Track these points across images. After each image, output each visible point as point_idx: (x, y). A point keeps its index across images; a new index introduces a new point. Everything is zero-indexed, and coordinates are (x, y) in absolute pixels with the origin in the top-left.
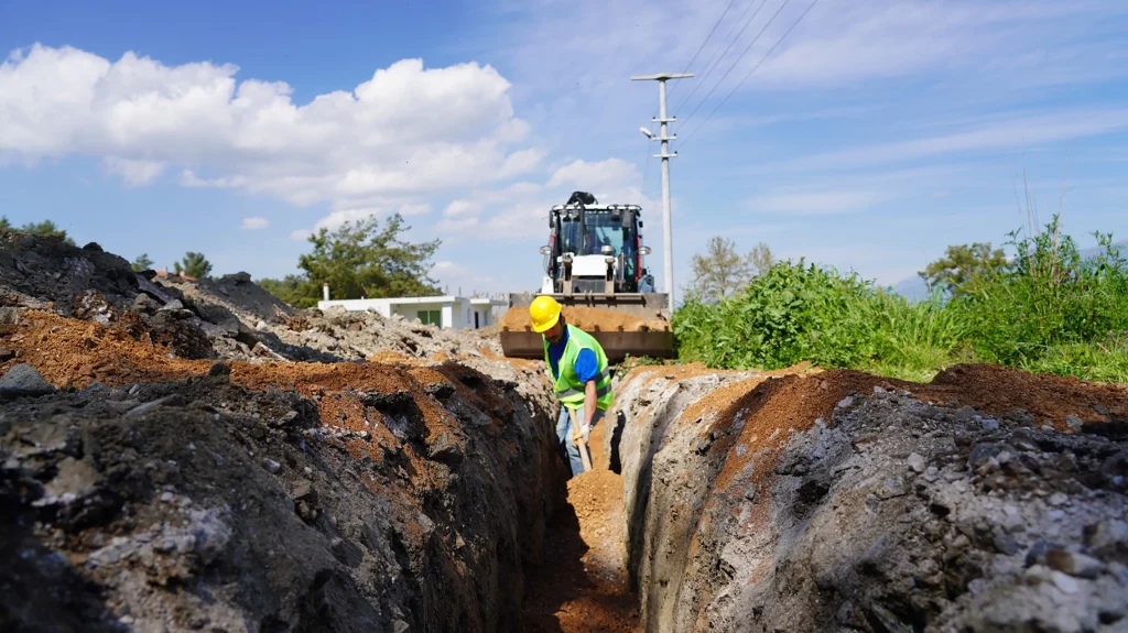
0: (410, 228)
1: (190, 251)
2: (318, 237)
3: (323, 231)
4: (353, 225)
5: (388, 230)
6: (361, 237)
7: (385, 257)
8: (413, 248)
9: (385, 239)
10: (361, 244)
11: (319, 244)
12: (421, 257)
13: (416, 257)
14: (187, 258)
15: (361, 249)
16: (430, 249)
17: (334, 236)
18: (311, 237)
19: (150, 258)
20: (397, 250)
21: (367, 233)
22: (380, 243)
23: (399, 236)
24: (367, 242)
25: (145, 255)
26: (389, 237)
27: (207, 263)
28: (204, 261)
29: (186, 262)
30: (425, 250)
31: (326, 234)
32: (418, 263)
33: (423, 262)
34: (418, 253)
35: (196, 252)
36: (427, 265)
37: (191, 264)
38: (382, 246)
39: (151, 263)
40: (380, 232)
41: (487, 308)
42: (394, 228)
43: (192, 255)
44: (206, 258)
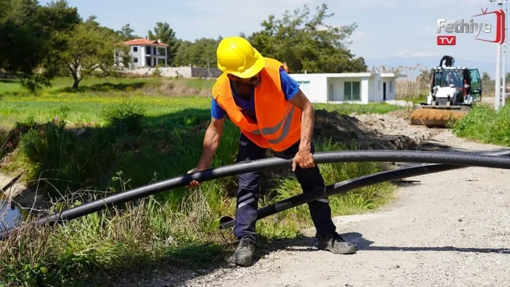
0: (333, 14)
1: (159, 22)
2: (268, 22)
3: (271, 18)
4: (292, 13)
5: (317, 16)
6: (298, 22)
7: (316, 37)
8: (336, 30)
9: (315, 23)
10: (298, 27)
11: (269, 27)
12: (343, 37)
13: (338, 37)
14: (157, 27)
15: (297, 31)
16: (349, 31)
17: (279, 22)
18: (263, 22)
19: (131, 27)
20: (324, 32)
21: (302, 19)
22: (311, 26)
23: (325, 21)
24: (302, 27)
25: (128, 25)
26: (318, 22)
27: (171, 31)
28: (169, 29)
29: (156, 30)
30: (344, 31)
31: (274, 20)
32: (339, 41)
33: (344, 40)
34: (340, 33)
35: (163, 22)
36: (346, 42)
37: (160, 32)
38: (313, 29)
39: (132, 31)
40: (311, 18)
41: (392, 80)
42: (322, 15)
43: (160, 25)
44: (171, 27)
